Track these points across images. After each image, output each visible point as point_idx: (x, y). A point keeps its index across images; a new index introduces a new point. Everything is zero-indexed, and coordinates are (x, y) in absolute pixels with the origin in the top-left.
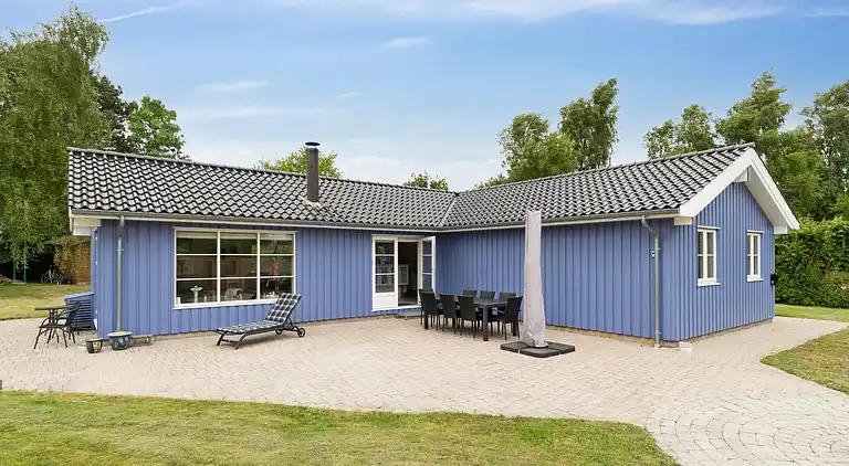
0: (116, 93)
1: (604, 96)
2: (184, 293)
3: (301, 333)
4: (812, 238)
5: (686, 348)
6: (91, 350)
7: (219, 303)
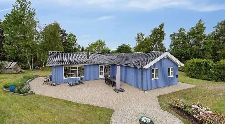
0: (65, 32)
1: (162, 26)
2: (65, 76)
3: (83, 83)
4: (199, 64)
5: (146, 92)
6: (50, 86)
7: (71, 78)
